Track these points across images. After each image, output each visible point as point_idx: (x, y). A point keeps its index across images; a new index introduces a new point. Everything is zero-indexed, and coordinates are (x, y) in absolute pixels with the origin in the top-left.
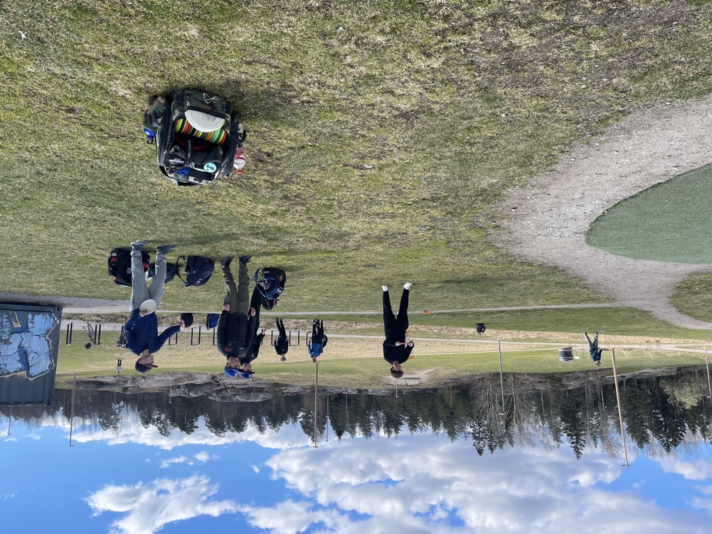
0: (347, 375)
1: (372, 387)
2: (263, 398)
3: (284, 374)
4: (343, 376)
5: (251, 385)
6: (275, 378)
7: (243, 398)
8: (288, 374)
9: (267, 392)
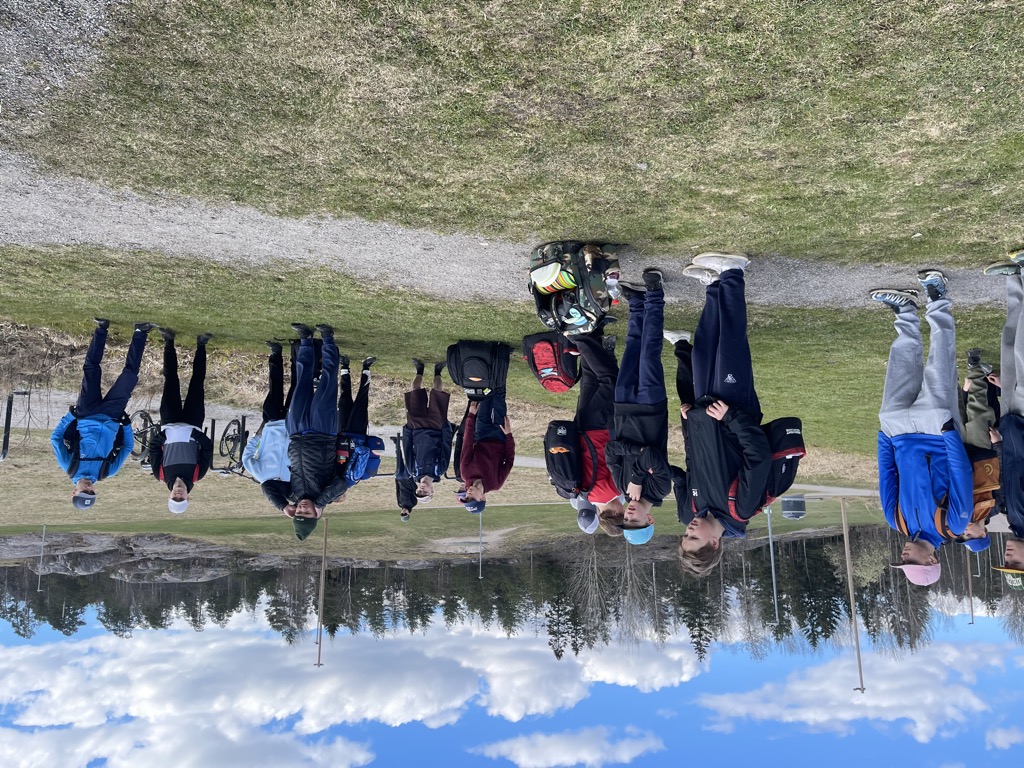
0: (368, 539)
1: (405, 557)
2: (213, 576)
3: (258, 535)
4: (360, 540)
5: (192, 555)
6: (240, 543)
7: (176, 576)
8: (265, 535)
9: (220, 566)
